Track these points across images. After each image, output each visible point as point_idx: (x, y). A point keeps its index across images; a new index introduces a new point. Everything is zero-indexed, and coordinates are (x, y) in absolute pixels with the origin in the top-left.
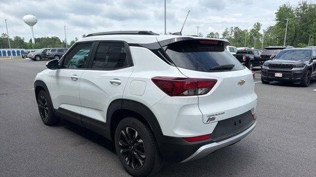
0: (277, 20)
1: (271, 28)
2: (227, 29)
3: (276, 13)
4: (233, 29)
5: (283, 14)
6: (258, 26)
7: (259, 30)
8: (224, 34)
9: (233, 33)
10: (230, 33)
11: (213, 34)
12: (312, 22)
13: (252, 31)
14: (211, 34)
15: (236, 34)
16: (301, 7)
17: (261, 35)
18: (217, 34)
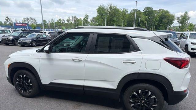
0: (98, 14)
1: (94, 18)
2: (69, 17)
3: (97, 10)
4: (73, 17)
5: (101, 10)
6: (87, 17)
7: (88, 19)
8: (68, 21)
9: (73, 20)
10: (71, 20)
11: (61, 20)
12: (115, 16)
13: (84, 19)
14: (59, 20)
15: (75, 20)
16: (109, 7)
17: (89, 22)
18: (63, 20)
